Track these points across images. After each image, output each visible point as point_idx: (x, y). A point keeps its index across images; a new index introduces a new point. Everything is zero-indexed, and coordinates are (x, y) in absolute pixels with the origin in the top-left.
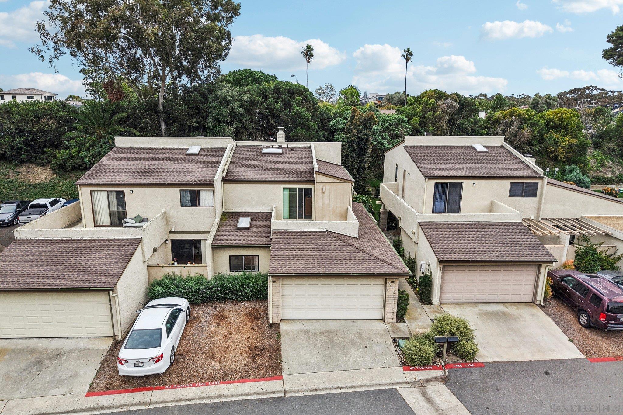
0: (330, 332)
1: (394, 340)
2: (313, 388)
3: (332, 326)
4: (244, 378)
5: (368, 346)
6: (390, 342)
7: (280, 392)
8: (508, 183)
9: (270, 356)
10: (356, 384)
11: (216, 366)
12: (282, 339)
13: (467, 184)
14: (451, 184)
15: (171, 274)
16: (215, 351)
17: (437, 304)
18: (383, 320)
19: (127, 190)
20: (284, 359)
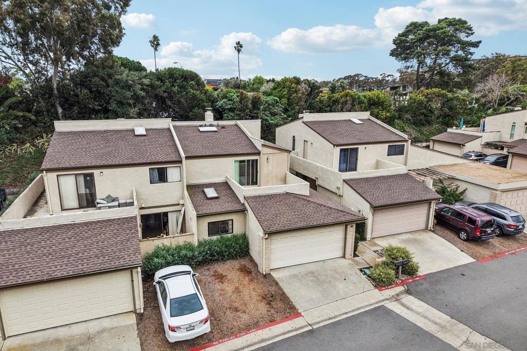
0: (312, 273)
1: (361, 270)
2: (328, 318)
3: (312, 267)
4: (272, 322)
5: (346, 278)
6: (359, 272)
7: (306, 326)
8: (386, 145)
9: (281, 300)
10: (354, 308)
11: (245, 318)
12: (281, 284)
13: (361, 148)
14: (351, 149)
15: (161, 245)
16: (236, 305)
17: (370, 239)
18: (344, 257)
19: (96, 172)
20: (292, 300)
